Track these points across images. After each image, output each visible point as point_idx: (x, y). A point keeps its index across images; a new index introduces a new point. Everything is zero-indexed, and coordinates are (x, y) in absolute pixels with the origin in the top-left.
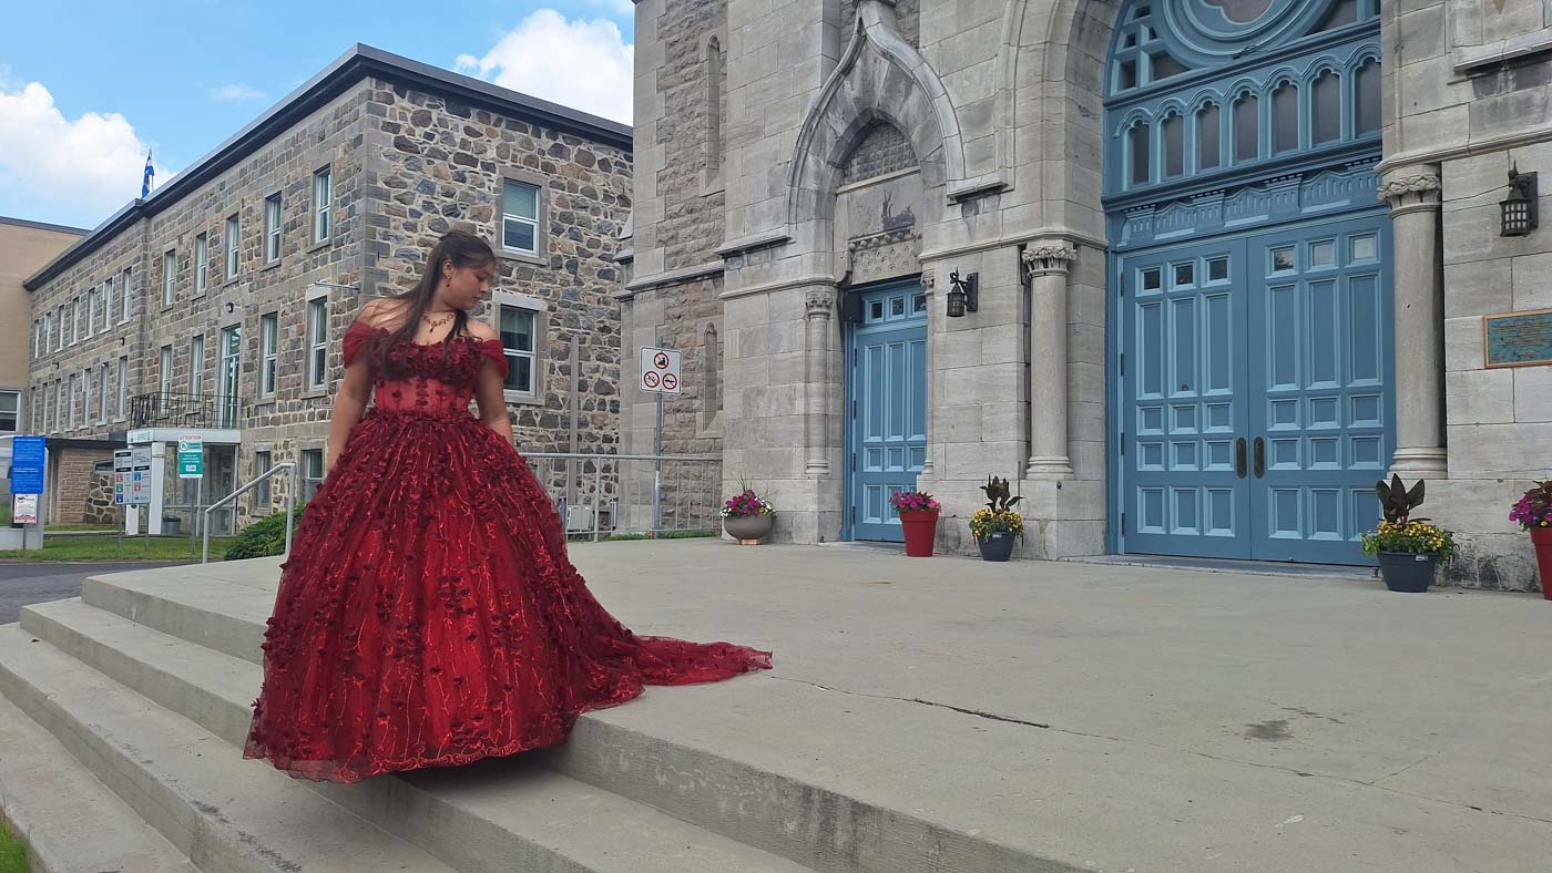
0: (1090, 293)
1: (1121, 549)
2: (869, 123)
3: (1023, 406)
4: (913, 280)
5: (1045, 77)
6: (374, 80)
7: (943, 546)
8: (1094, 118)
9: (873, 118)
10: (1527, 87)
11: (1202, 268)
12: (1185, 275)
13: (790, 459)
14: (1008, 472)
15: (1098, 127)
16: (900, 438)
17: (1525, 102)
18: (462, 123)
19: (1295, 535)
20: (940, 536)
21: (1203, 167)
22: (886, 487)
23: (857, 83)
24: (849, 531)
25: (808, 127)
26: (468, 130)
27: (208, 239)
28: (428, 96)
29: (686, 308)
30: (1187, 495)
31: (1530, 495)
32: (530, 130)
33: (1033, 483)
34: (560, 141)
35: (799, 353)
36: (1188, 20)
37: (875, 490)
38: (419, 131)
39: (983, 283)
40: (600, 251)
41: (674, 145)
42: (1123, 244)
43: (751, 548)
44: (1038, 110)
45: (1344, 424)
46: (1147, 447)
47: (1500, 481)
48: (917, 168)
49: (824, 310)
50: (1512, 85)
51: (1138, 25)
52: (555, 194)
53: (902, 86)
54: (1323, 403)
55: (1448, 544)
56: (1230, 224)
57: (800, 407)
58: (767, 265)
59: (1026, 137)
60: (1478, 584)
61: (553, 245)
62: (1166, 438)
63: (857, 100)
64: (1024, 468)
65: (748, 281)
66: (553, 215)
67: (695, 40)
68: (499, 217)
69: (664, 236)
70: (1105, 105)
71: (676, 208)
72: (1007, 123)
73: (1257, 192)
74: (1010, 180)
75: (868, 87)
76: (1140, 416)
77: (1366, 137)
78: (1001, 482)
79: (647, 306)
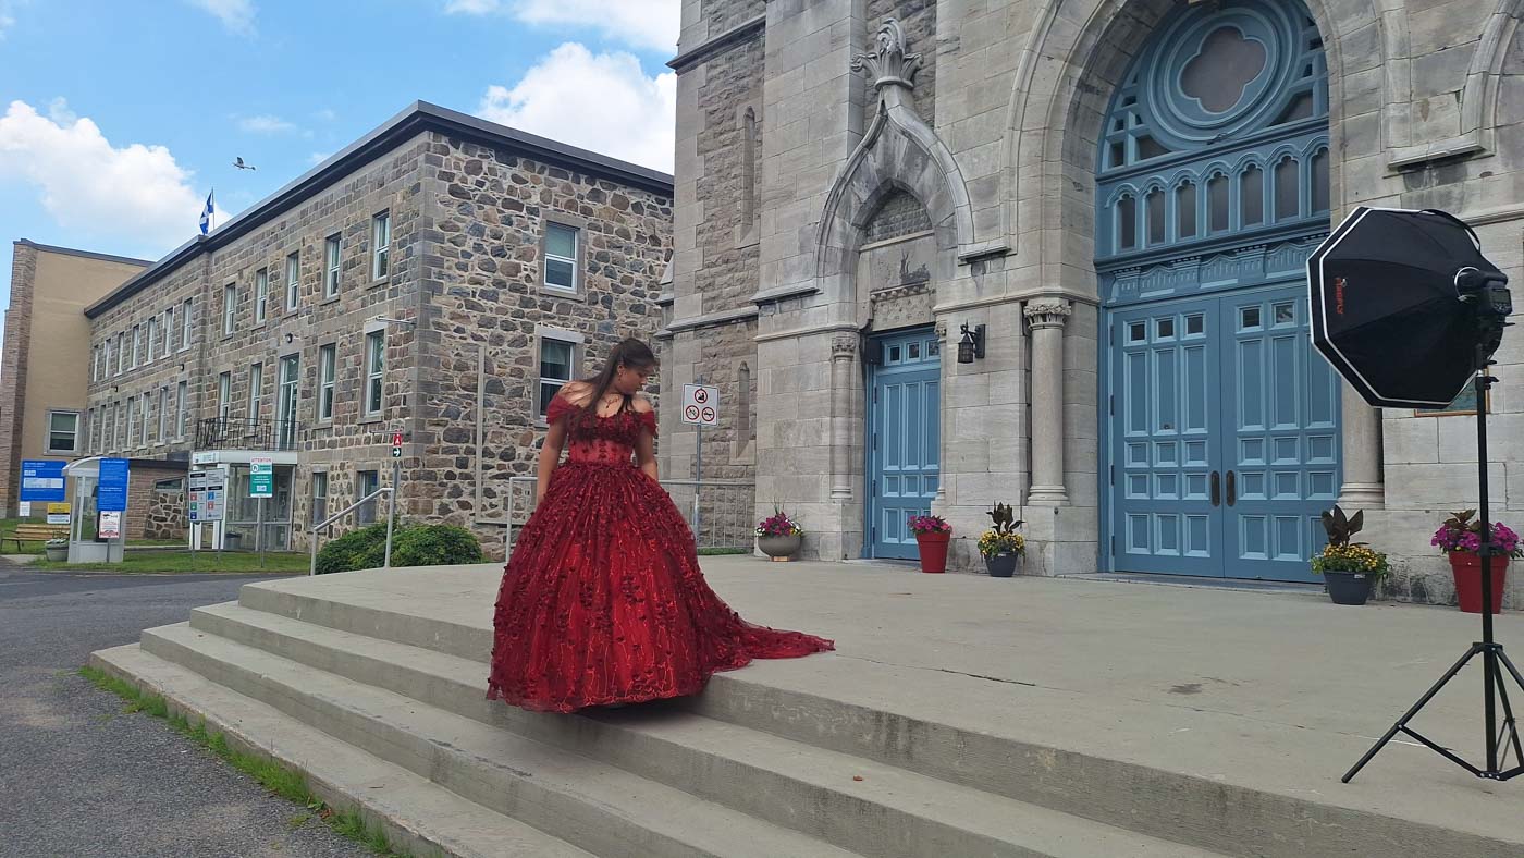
0: (1083, 343)
1: (1112, 568)
2: (890, 191)
3: (1024, 441)
4: (927, 329)
5: (1044, 158)
6: (432, 134)
7: (954, 564)
8: (1088, 192)
9: (893, 187)
10: (1447, 183)
11: (1181, 323)
12: (1166, 329)
13: (817, 484)
14: (1011, 499)
15: (1090, 201)
16: (916, 468)
17: (1447, 196)
18: (510, 171)
19: (1262, 556)
20: (951, 555)
21: (1182, 236)
22: (903, 510)
23: (879, 156)
24: (870, 550)
25: (835, 191)
26: (515, 178)
27: (269, 274)
28: (479, 147)
29: (720, 348)
30: (1168, 521)
31: (1448, 523)
32: (571, 176)
33: (1034, 509)
34: (598, 186)
35: (826, 391)
36: (1170, 110)
37: (893, 514)
38: (471, 179)
39: (990, 333)
40: (632, 288)
41: (712, 202)
42: (1113, 300)
43: (782, 564)
44: (1039, 185)
45: (1303, 460)
46: (1134, 478)
47: (1427, 511)
48: (932, 231)
49: (847, 353)
50: (1435, 181)
51: (1126, 111)
52: (592, 235)
53: (919, 161)
54: (1285, 442)
55: (1382, 565)
56: (1205, 286)
57: (826, 439)
58: (798, 312)
59: (1028, 208)
60: (1410, 599)
61: (590, 282)
62: (1150, 470)
63: (878, 171)
64: (1026, 495)
65: (780, 326)
66: (591, 254)
67: (732, 110)
68: (541, 257)
69: (702, 283)
70: (1097, 180)
71: (713, 258)
72: (1011, 196)
73: (1229, 259)
74: (1013, 244)
75: (889, 160)
76: (1128, 450)
77: (1320, 216)
78: (1005, 508)
79: (686, 346)
